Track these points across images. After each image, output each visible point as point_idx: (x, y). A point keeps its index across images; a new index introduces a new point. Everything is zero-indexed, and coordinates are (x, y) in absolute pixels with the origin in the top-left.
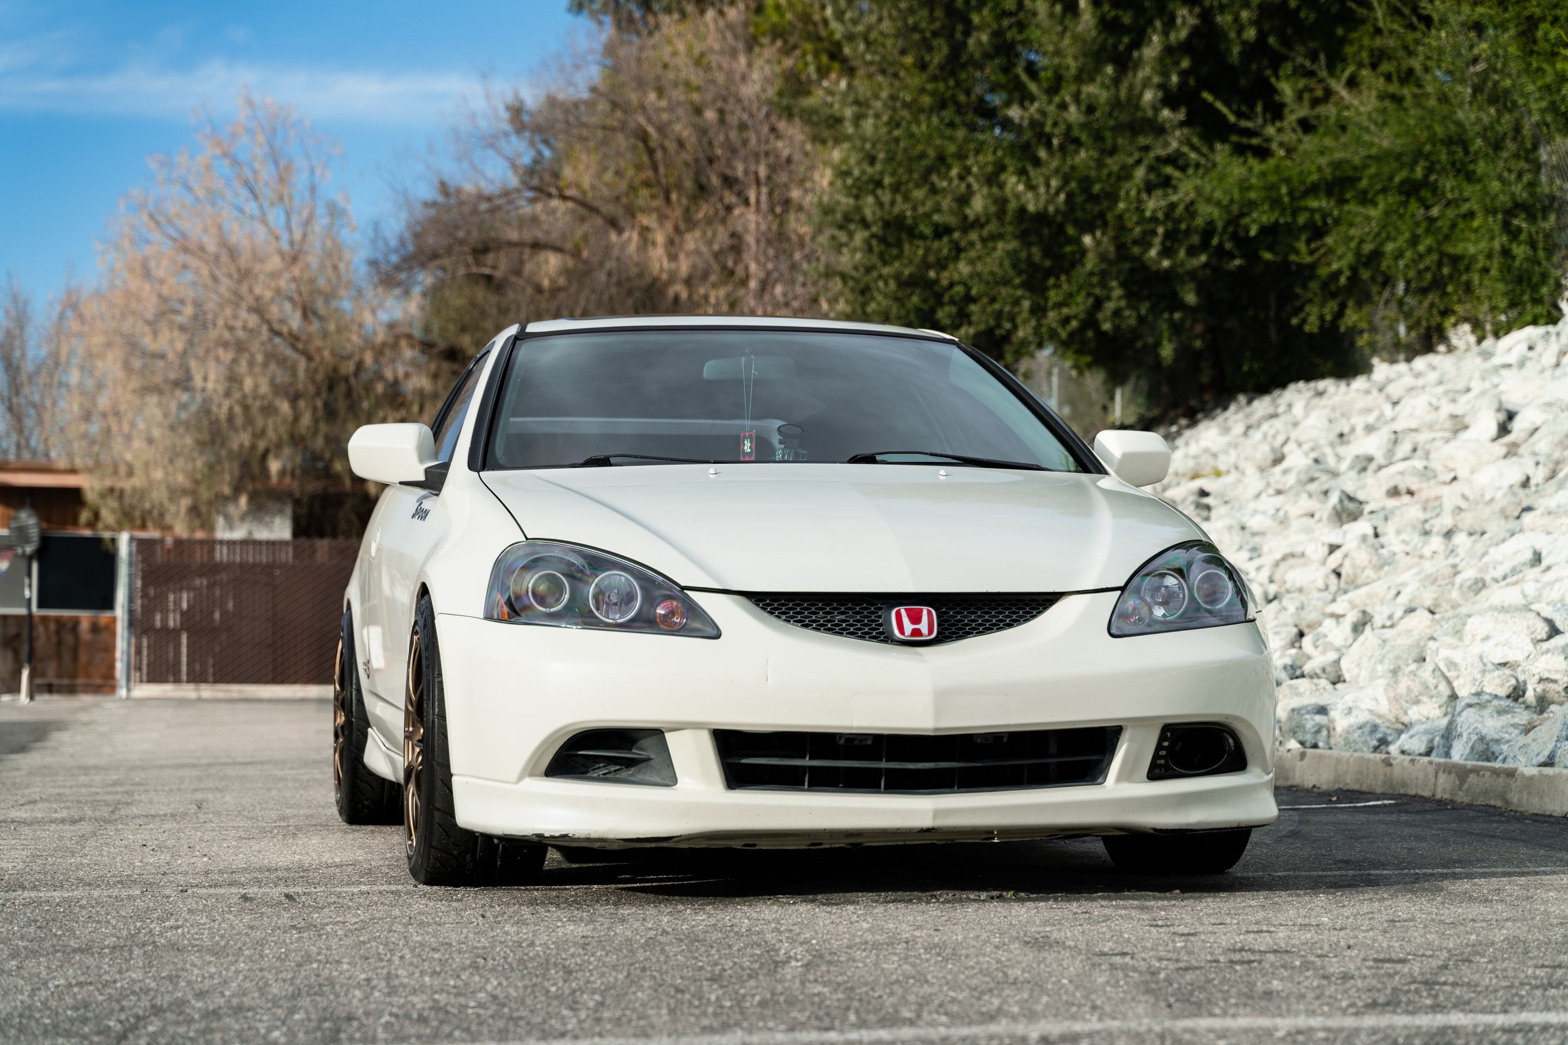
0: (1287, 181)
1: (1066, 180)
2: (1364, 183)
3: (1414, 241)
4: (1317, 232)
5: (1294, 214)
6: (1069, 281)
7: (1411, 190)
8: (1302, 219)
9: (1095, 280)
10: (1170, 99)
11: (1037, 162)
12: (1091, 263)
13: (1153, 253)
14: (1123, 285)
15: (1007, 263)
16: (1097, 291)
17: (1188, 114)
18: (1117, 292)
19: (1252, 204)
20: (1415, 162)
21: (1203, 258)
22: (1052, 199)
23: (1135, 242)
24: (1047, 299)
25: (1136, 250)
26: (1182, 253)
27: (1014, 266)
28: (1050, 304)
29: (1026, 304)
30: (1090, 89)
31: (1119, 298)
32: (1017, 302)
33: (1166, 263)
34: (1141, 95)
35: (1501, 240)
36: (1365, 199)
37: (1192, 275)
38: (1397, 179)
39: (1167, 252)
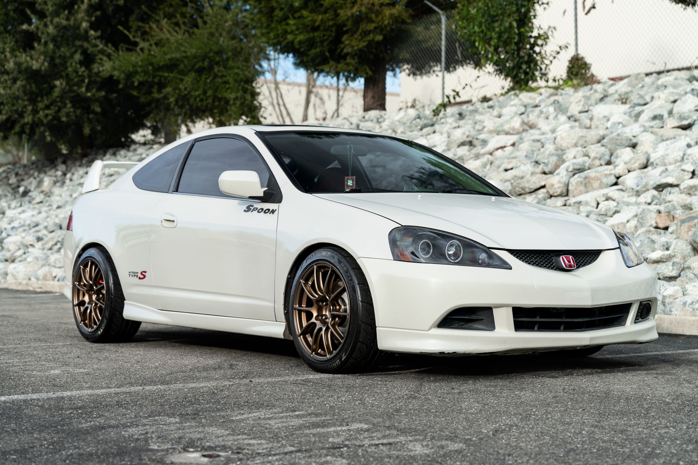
0: (151, 64)
1: (46, 57)
2: (182, 66)
3: (205, 92)
4: (161, 86)
5: (154, 77)
6: (47, 100)
7: (200, 71)
8: (156, 80)
9: (58, 99)
10: (93, 26)
11: (33, 48)
12: (56, 92)
13: (83, 90)
14: (71, 102)
15: (21, 90)
16: (59, 104)
17: (101, 34)
18: (69, 105)
19: (136, 73)
20: (203, 60)
21: (103, 93)
22: (43, 64)
23: (74, 85)
24: (37, 107)
25: (75, 88)
26: (94, 91)
27: (24, 92)
28: (39, 108)
29: (30, 108)
30: (56, 20)
31: (70, 108)
32: (25, 106)
33: (89, 94)
34: (81, 23)
35: (240, 94)
36: (182, 73)
37: (97, 100)
38: (197, 66)
39: (88, 90)
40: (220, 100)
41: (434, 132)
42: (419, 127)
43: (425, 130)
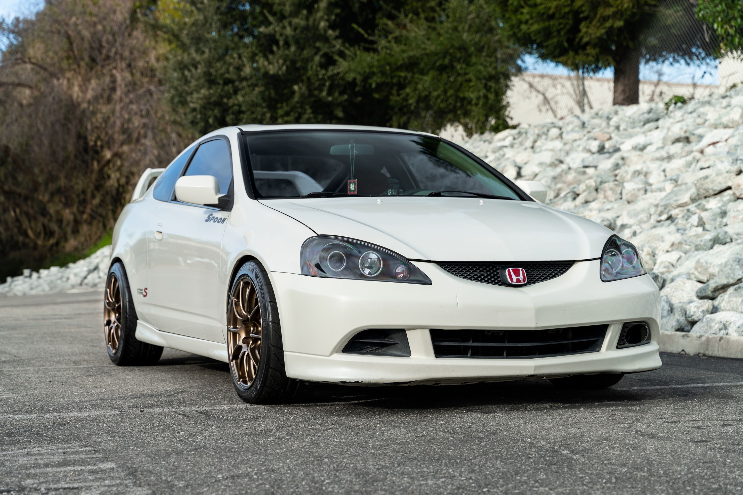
0: (389, 64)
1: (285, 61)
2: (422, 65)
3: (445, 92)
4: (401, 86)
5: (392, 78)
6: (287, 105)
7: (442, 69)
8: (395, 81)
9: (298, 105)
10: (332, 26)
11: (272, 52)
12: (296, 98)
13: (324, 94)
14: (311, 107)
15: (259, 97)
16: (299, 110)
17: (340, 33)
18: (309, 111)
19: (374, 74)
20: (444, 57)
21: (346, 97)
22: (280, 68)
23: (315, 89)
24: (277, 113)
25: (316, 92)
26: (336, 94)
27: (263, 99)
28: (279, 116)
29: (268, 115)
30: (296, 21)
31: (310, 113)
32: (264, 114)
33: (330, 99)
34: (319, 23)
35: (483, 92)
36: (423, 73)
37: (339, 104)
38: (438, 64)
39: (329, 94)
40: (463, 99)
41: (657, 128)
42: (642, 123)
43: (647, 126)
